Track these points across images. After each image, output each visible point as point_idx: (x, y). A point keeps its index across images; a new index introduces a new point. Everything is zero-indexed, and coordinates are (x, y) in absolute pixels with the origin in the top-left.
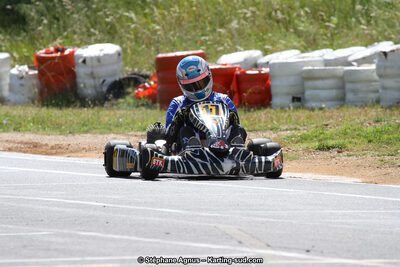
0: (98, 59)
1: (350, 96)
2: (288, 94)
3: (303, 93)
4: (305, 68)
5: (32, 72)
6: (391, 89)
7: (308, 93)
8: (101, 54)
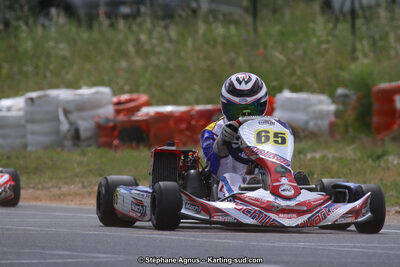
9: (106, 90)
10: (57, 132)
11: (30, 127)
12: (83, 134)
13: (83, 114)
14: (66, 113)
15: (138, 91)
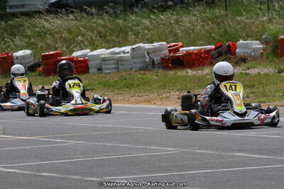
0: (23, 57)
1: (121, 67)
2: (95, 67)
3: (102, 67)
4: (102, 56)
6: (136, 63)
7: (104, 67)
8: (24, 54)
9: (165, 43)
10: (145, 62)
11: (136, 60)
12: (156, 62)
13: (155, 54)
14: (148, 54)
15: (178, 41)
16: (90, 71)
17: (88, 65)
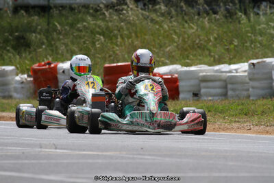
1: (230, 93)
2: (189, 91)
3: (200, 91)
4: (201, 74)
5: (29, 79)
6: (257, 88)
7: (203, 91)
16: (181, 96)
17: (177, 87)
